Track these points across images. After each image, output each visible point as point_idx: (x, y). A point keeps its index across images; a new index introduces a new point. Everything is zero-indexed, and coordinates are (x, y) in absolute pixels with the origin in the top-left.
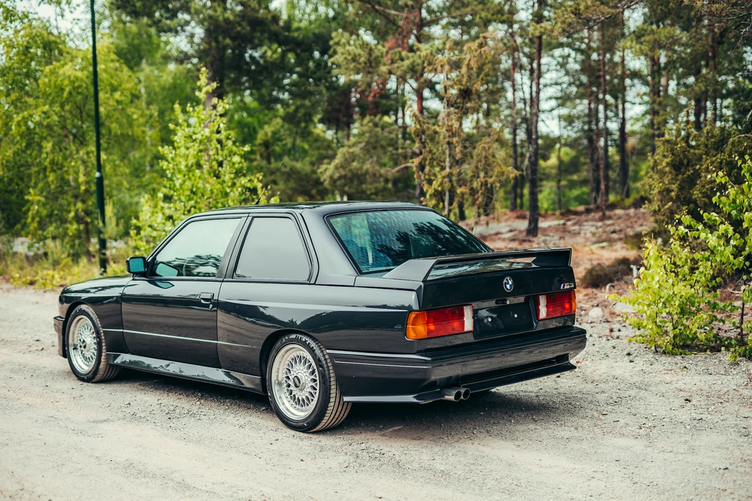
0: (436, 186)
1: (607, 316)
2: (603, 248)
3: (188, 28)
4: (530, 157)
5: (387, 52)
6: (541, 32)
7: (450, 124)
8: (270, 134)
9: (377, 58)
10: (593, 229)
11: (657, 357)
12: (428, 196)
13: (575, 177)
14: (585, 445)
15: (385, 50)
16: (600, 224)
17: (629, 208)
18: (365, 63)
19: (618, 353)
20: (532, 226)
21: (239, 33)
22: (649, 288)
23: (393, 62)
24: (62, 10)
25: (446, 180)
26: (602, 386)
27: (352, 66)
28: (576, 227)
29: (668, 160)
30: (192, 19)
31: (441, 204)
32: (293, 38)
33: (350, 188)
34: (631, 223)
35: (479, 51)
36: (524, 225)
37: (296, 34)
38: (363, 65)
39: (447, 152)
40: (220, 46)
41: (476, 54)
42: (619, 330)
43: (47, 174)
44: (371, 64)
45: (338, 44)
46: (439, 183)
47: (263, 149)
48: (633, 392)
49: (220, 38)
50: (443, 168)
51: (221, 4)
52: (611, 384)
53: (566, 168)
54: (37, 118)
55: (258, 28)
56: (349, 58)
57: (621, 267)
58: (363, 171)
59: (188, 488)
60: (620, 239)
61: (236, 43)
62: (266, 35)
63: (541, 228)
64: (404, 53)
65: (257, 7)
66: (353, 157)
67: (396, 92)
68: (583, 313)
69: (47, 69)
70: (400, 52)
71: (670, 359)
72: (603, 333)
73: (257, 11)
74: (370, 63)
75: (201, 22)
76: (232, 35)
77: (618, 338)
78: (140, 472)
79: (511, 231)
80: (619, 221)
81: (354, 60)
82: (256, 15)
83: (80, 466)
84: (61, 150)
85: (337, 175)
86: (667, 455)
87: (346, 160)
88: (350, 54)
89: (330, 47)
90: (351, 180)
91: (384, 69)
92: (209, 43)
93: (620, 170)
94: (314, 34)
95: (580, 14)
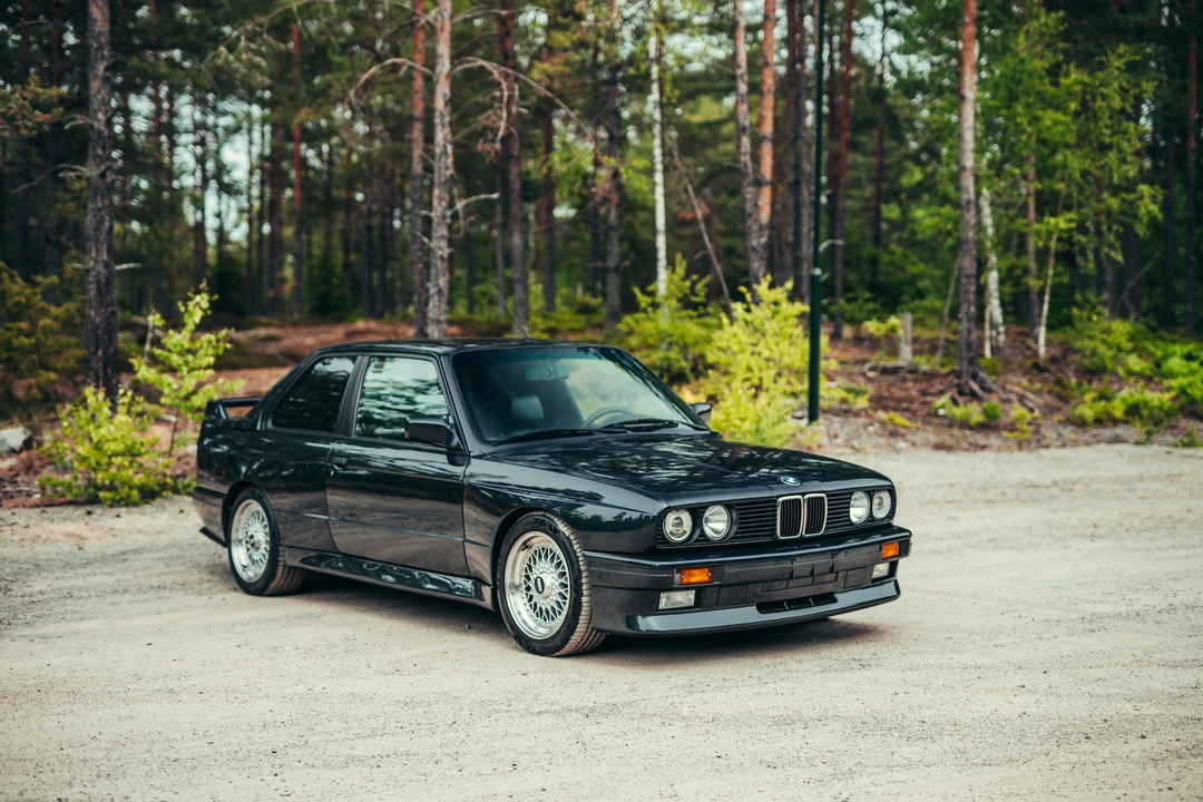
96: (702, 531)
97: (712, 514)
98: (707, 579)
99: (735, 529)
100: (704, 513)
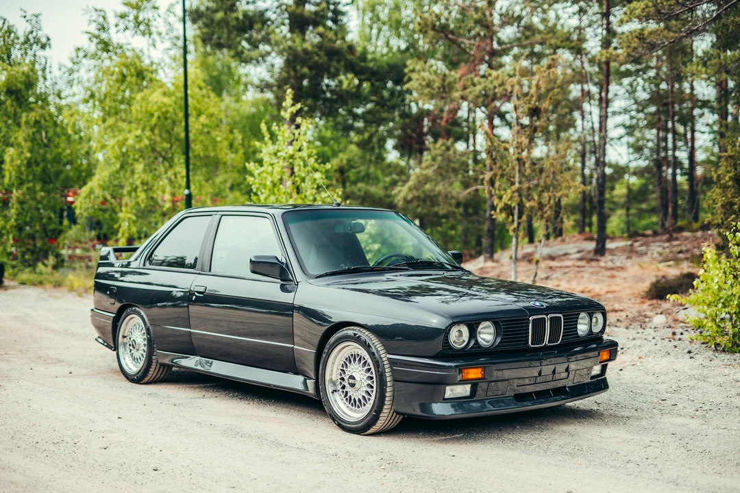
0: (506, 201)
1: (671, 322)
2: (669, 266)
3: (269, 59)
4: (598, 179)
5: (460, 79)
6: (607, 57)
7: (519, 141)
8: (345, 162)
9: (450, 83)
10: (660, 250)
11: (716, 354)
12: (498, 210)
13: (644, 206)
14: (644, 423)
15: (458, 76)
16: (667, 244)
17: (697, 231)
18: (439, 88)
19: (680, 351)
20: (600, 246)
21: (316, 62)
22: (709, 289)
23: (465, 88)
24: (154, 41)
25: (516, 194)
26: (662, 378)
27: (426, 91)
28: (644, 248)
29: (731, 175)
30: (273, 50)
31: (511, 217)
32: (368, 68)
33: (423, 208)
34: (698, 243)
35: (547, 72)
36: (591, 246)
37: (371, 65)
38: (437, 90)
39: (517, 168)
40: (299, 75)
41: (545, 74)
42: (682, 334)
43: (138, 194)
44: (444, 90)
45: (413, 71)
46: (509, 197)
47: (337, 175)
48: (692, 383)
49: (298, 67)
50: (513, 184)
51: (300, 35)
52: (671, 376)
53: (635, 196)
54: (130, 142)
55: (336, 58)
56: (424, 83)
57: (686, 280)
58: (436, 193)
59: (281, 445)
60: (687, 259)
61: (314, 72)
62: (342, 63)
63: (608, 249)
64: (476, 80)
65: (334, 38)
66: (427, 179)
67: (467, 120)
68: (647, 320)
69: (139, 96)
70: (472, 79)
71: (728, 356)
72: (666, 336)
73: (335, 42)
74: (444, 88)
75: (280, 53)
76: (310, 64)
77: (680, 339)
78: (237, 433)
79: (579, 252)
80: (686, 242)
81: (428, 85)
82: (333, 45)
83: (184, 428)
84: (151, 172)
85: (410, 197)
86: (721, 431)
87: (419, 182)
88: (424, 80)
89: (405, 75)
90: (424, 201)
91: (456, 95)
92: (288, 72)
93: (689, 198)
94: (388, 64)
95: (644, 39)
96: (477, 341)
97: (484, 328)
98: (480, 376)
99: (499, 340)
100: (477, 327)
